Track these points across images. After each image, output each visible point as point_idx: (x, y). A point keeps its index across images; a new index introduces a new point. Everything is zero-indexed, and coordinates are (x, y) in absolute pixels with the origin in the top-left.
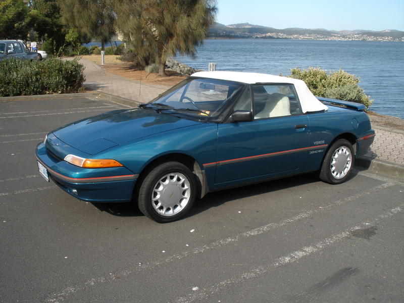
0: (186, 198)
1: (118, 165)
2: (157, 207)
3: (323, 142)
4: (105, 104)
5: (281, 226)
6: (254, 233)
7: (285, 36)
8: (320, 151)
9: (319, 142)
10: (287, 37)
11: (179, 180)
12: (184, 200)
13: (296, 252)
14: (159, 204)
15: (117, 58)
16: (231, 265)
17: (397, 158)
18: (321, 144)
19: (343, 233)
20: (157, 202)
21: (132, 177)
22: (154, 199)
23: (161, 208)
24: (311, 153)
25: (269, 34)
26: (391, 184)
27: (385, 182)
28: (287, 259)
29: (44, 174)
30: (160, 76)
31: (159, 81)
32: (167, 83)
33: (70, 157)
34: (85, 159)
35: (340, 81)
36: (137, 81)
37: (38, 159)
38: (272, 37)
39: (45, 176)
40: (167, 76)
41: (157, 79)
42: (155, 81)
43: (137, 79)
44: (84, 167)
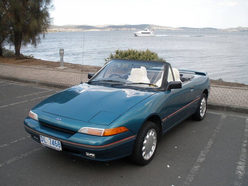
0: (154, 145)
1: (126, 130)
2: (143, 155)
3: (199, 96)
6: (201, 159)
7: (64, 30)
8: (198, 102)
13: (238, 167)
14: (144, 153)
19: (243, 149)
21: (133, 137)
22: (143, 150)
26: (225, 116)
27: (222, 115)
28: (240, 172)
29: (52, 146)
30: (17, 59)
31: (19, 62)
32: (25, 63)
33: (85, 129)
34: (104, 130)
35: (150, 56)
36: (2, 63)
37: (40, 133)
38: (56, 31)
39: (55, 146)
40: (21, 59)
41: (16, 61)
42: (16, 63)
43: (2, 62)
44: (104, 136)
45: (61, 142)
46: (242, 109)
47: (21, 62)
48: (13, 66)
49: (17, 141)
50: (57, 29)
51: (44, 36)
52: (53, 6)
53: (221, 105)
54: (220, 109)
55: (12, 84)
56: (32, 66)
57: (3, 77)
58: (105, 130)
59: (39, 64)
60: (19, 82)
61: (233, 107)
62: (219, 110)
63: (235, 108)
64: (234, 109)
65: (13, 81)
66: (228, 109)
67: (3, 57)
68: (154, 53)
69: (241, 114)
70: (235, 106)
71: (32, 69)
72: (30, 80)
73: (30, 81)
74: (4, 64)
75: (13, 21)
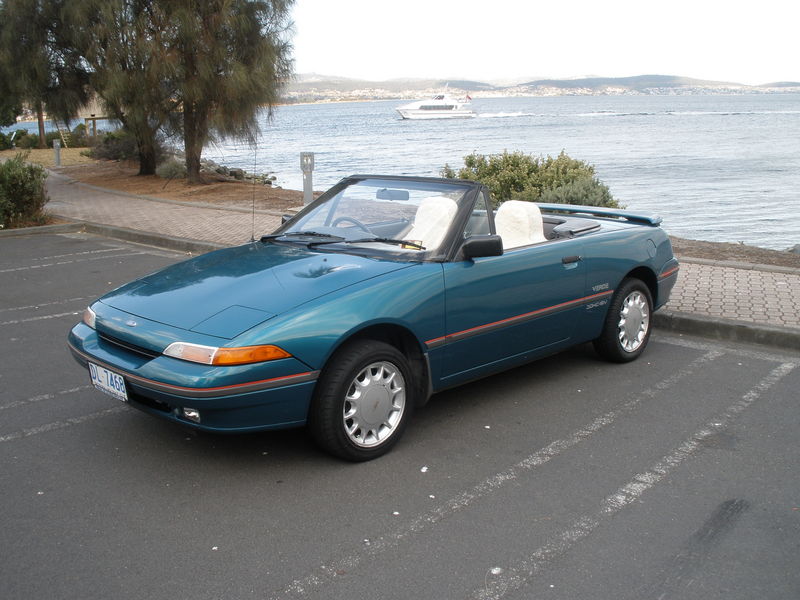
0: (398, 410)
1: (281, 355)
2: (350, 432)
3: (606, 286)
4: (103, 244)
5: (576, 444)
6: (536, 461)
7: (388, 94)
8: (602, 303)
9: (601, 287)
10: (391, 95)
11: (386, 375)
12: (395, 413)
13: (629, 486)
14: (355, 426)
15: (82, 154)
16: (533, 522)
17: (710, 306)
18: (604, 290)
19: (687, 444)
20: (350, 422)
21: (307, 377)
22: (346, 417)
23: (358, 433)
24: (589, 307)
25: (356, 93)
26: (717, 353)
27: (706, 352)
28: (621, 499)
29: (111, 388)
30: (191, 183)
31: (192, 193)
32: (209, 196)
33: (178, 348)
34: (216, 349)
35: (564, 173)
36: (147, 196)
37: (90, 359)
38: (363, 97)
39: (116, 391)
40: (205, 184)
41: (187, 190)
42: (185, 195)
43: (146, 193)
44: (216, 364)
45: (125, 378)
46: (788, 335)
47: (201, 192)
48: (171, 203)
49: (78, 389)
50: (366, 92)
51: (270, 114)
52: (291, 24)
53: (721, 322)
54: (718, 333)
55: (149, 252)
56: (225, 205)
57: (130, 234)
58: (219, 351)
59: (247, 198)
60: (170, 248)
61: (757, 330)
62: (715, 337)
63: (763, 331)
64: (762, 336)
65: (156, 245)
66: (744, 334)
67: (157, 177)
68: (582, 164)
69: (763, 348)
70: (770, 325)
71: (221, 212)
72: (197, 243)
73: (198, 246)
74: (152, 196)
75: (178, 71)
